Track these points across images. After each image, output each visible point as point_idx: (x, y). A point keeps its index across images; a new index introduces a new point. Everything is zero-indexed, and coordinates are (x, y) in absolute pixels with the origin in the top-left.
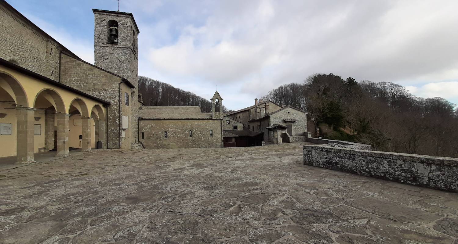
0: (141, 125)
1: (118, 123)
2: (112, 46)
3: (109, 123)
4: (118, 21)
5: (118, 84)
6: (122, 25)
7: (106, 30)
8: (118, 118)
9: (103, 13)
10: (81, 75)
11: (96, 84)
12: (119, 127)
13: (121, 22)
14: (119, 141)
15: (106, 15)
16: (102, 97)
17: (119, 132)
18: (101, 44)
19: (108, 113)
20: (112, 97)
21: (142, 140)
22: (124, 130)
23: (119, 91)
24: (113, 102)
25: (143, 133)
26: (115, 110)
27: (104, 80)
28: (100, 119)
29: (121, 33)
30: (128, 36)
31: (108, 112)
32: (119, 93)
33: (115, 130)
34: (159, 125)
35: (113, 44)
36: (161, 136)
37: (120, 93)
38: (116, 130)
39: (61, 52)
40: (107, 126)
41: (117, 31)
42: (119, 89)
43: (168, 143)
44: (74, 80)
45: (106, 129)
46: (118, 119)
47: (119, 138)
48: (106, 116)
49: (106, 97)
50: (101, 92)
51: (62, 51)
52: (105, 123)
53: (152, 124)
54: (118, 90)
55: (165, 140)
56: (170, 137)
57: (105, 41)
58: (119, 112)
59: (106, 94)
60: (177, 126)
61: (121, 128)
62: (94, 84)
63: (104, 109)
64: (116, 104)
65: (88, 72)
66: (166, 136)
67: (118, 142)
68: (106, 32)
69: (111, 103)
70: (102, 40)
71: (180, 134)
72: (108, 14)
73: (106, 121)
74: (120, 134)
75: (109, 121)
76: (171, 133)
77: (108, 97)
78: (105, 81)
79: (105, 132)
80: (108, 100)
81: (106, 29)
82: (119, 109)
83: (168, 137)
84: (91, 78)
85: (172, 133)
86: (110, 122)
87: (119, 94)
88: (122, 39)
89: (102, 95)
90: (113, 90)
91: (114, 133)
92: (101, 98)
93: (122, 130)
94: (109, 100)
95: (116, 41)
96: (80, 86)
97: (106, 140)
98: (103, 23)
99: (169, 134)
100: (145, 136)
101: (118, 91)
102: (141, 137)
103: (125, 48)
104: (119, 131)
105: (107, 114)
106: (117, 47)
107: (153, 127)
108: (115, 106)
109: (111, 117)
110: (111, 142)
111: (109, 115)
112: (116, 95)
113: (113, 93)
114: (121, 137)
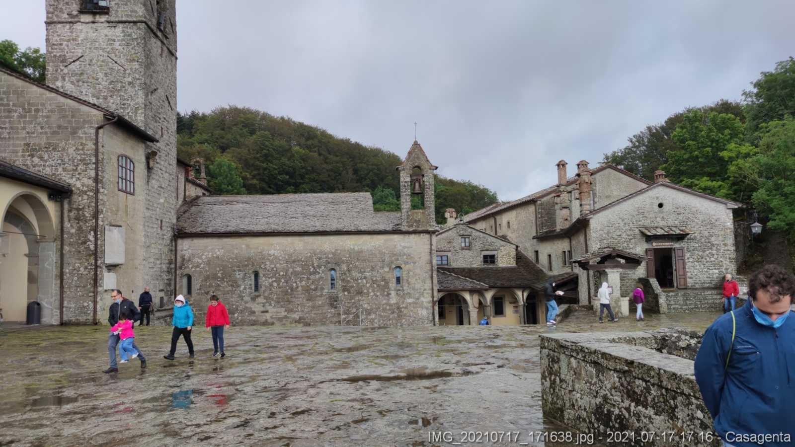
0: (183, 252)
1: (92, 247)
2: (92, 20)
3: (66, 248)
5: (93, 131)
8: (92, 233)
11: (33, 133)
12: (96, 260)
14: (95, 303)
16: (47, 169)
17: (96, 275)
18: (64, 17)
19: (66, 219)
20: (77, 170)
22: (112, 267)
23: (97, 150)
24: (78, 184)
26: (83, 210)
27: (54, 120)
28: (43, 237)
31: (65, 216)
32: (97, 156)
33: (82, 269)
34: (236, 251)
35: (93, 14)
36: (242, 287)
37: (100, 157)
38: (86, 268)
40: (62, 255)
42: (96, 144)
43: (263, 309)
45: (59, 265)
46: (91, 237)
47: (94, 292)
48: (60, 228)
49: (60, 170)
50: (46, 157)
52: (55, 249)
54: (94, 147)
55: (253, 298)
56: (270, 290)
57: (74, 5)
58: (96, 215)
59: (59, 161)
60: (290, 255)
61: (99, 262)
62: (27, 132)
63: (51, 207)
64: (86, 192)
65: (13, 98)
66: (257, 288)
67: (91, 305)
69: (73, 189)
70: (67, 3)
71: (301, 281)
73: (59, 243)
74: (96, 281)
75: (66, 241)
77: (64, 170)
78: (57, 122)
79: (56, 276)
80: (64, 178)
82: (97, 206)
83: (263, 288)
84: (20, 118)
85: (275, 277)
86: (71, 244)
87: (97, 160)
89: (50, 165)
90: (81, 147)
91: (80, 277)
92: (44, 172)
93: (105, 270)
94: (66, 179)
95: (104, 4)
97: (59, 297)
99: (264, 282)
101: (93, 152)
103: (130, 22)
104: (96, 271)
105: (62, 222)
106: (109, 22)
107: (217, 257)
108: (85, 197)
109: (73, 231)
110: (73, 306)
111: (67, 225)
112: (88, 164)
113: (79, 158)
114: (100, 289)
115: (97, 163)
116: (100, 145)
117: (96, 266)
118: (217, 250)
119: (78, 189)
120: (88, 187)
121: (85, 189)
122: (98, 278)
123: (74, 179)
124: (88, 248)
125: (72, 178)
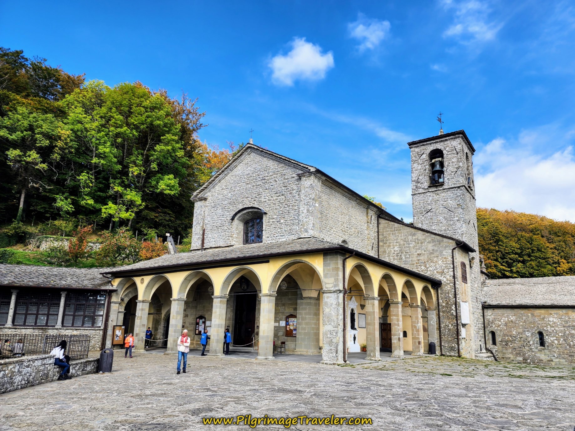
0: (488, 317)
1: (455, 314)
2: (436, 189)
3: (441, 313)
4: (442, 148)
5: (451, 251)
6: (448, 153)
7: (427, 167)
8: (454, 306)
9: (421, 144)
10: (402, 243)
11: (421, 254)
12: (457, 320)
13: (447, 149)
14: (458, 345)
15: (426, 145)
16: (429, 272)
17: (457, 329)
18: (421, 191)
19: (440, 298)
20: (443, 272)
21: (492, 346)
22: (464, 325)
23: (453, 262)
24: (445, 279)
25: (493, 334)
26: (448, 293)
27: (430, 247)
28: (429, 307)
29: (448, 166)
30: (458, 168)
31: (439, 296)
32: (453, 264)
33: (450, 325)
34: (524, 318)
35: (436, 186)
36: (531, 343)
37: (455, 264)
38: (452, 325)
39: (379, 217)
40: (439, 318)
41: (442, 164)
42: (453, 258)
43: (549, 359)
44: (394, 251)
45: (438, 323)
46: (453, 307)
47: (457, 339)
48: (437, 303)
49: (435, 272)
50: (428, 266)
51: (380, 214)
52: (435, 314)
53: (511, 315)
54: (452, 259)
55: (540, 351)
56: (553, 345)
57: (426, 183)
58: (455, 297)
59: (434, 268)
60: (566, 322)
61: (459, 322)
62: (418, 254)
63: (433, 292)
65: (410, 237)
66: (542, 343)
67: (456, 346)
68: (427, 171)
69: (442, 282)
70: (422, 183)
72: (428, 143)
73: (437, 311)
74: (458, 333)
75: (441, 310)
76: (553, 337)
77: (437, 272)
78: (433, 248)
79: (437, 329)
80: (437, 276)
81: (426, 165)
82: (455, 291)
83: (547, 344)
84: (414, 247)
85: (555, 336)
86: (443, 312)
87: (454, 266)
88: (451, 174)
89: (430, 270)
90: (445, 260)
91: (449, 330)
92: (428, 274)
93: (461, 327)
94: (438, 277)
95: (441, 180)
96: (402, 259)
97: (439, 340)
98: (421, 158)
99: (548, 339)
100: (498, 339)
101: (451, 262)
102: (491, 342)
103: (455, 188)
104: (457, 327)
105: (438, 300)
106: (444, 189)
107: (512, 321)
108: (449, 286)
109: (444, 304)
110: (447, 345)
111: (441, 301)
112: (449, 269)
113: (444, 266)
114: (460, 337)
115: (453, 268)
116: (454, 258)
117: (457, 324)
118: (511, 317)
119: (445, 282)
120: (450, 281)
121: (449, 282)
122: (459, 331)
123: (443, 277)
124: (452, 314)
125: (441, 277)
